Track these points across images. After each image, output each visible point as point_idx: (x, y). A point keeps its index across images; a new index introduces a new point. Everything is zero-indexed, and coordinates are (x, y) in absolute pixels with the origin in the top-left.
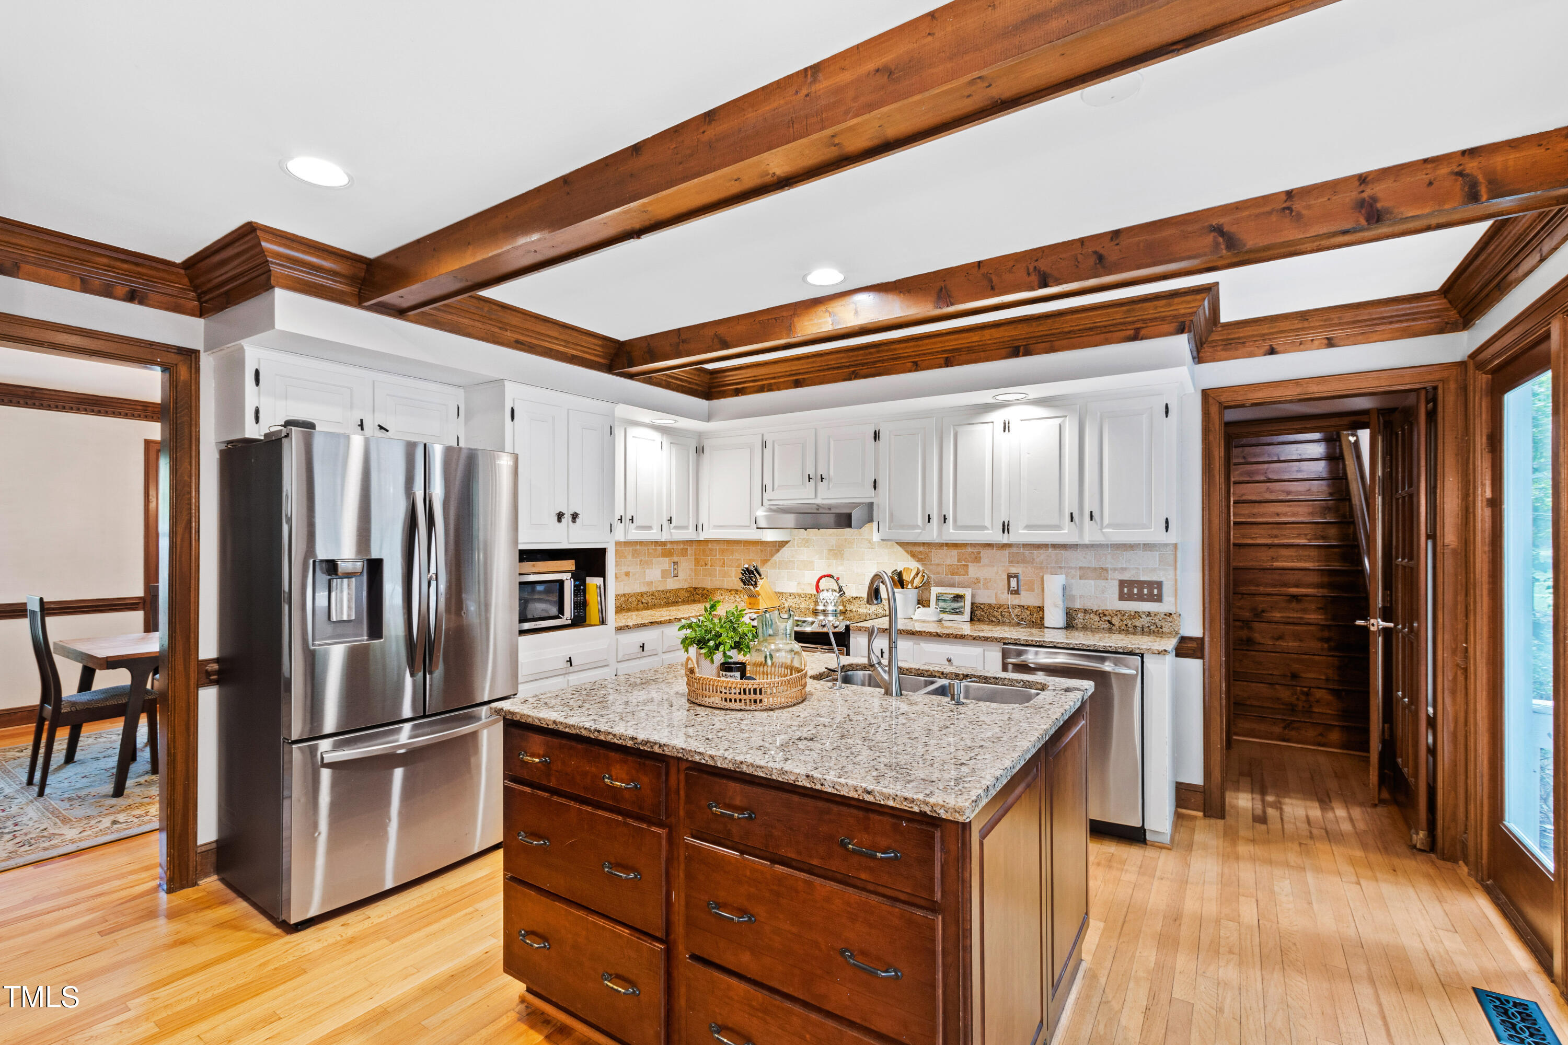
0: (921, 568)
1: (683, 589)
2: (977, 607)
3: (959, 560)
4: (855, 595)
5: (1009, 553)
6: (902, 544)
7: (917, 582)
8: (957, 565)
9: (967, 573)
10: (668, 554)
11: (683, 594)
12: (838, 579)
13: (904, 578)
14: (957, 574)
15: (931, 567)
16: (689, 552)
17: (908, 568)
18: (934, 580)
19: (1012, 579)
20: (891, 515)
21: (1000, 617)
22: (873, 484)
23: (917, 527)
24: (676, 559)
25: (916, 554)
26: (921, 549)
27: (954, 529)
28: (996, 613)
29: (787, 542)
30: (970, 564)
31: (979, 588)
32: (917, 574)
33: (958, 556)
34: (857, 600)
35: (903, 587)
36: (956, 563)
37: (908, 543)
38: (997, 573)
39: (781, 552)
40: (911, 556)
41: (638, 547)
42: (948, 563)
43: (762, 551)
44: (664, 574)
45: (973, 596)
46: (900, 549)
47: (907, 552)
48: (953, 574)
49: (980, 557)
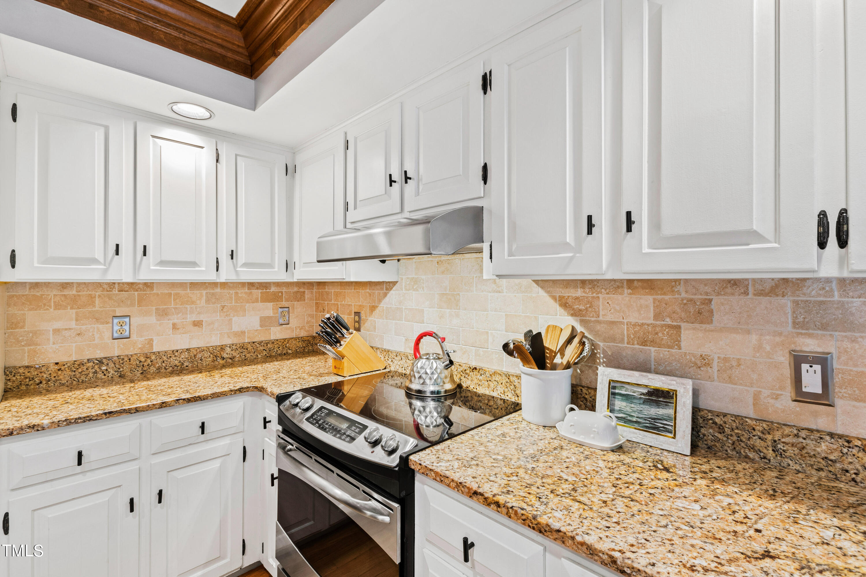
0: (579, 329)
1: (295, 339)
2: (705, 419)
3: (656, 317)
4: (474, 364)
5: (796, 303)
6: (541, 283)
7: (571, 353)
8: (654, 326)
9: (677, 343)
10: (276, 298)
11: (294, 345)
12: (444, 339)
13: (546, 344)
14: (653, 343)
15: (598, 327)
16: (307, 296)
17: (555, 327)
18: (604, 352)
19: (805, 367)
20: (513, 226)
21: (770, 454)
22: (480, 173)
23: (566, 246)
24: (285, 304)
25: (570, 301)
26: (579, 293)
27: (650, 247)
28: (758, 443)
29: (395, 283)
30: (683, 325)
31: (710, 379)
32: (569, 341)
33: (656, 307)
34: (476, 372)
35: (542, 366)
36: (651, 321)
37: (554, 282)
38: (759, 348)
39: (388, 295)
40: (561, 305)
41: (218, 290)
42: (633, 320)
43: (370, 295)
44: (265, 322)
45: (696, 394)
46: (542, 293)
47: (554, 298)
48: (644, 343)
49: (711, 312)
